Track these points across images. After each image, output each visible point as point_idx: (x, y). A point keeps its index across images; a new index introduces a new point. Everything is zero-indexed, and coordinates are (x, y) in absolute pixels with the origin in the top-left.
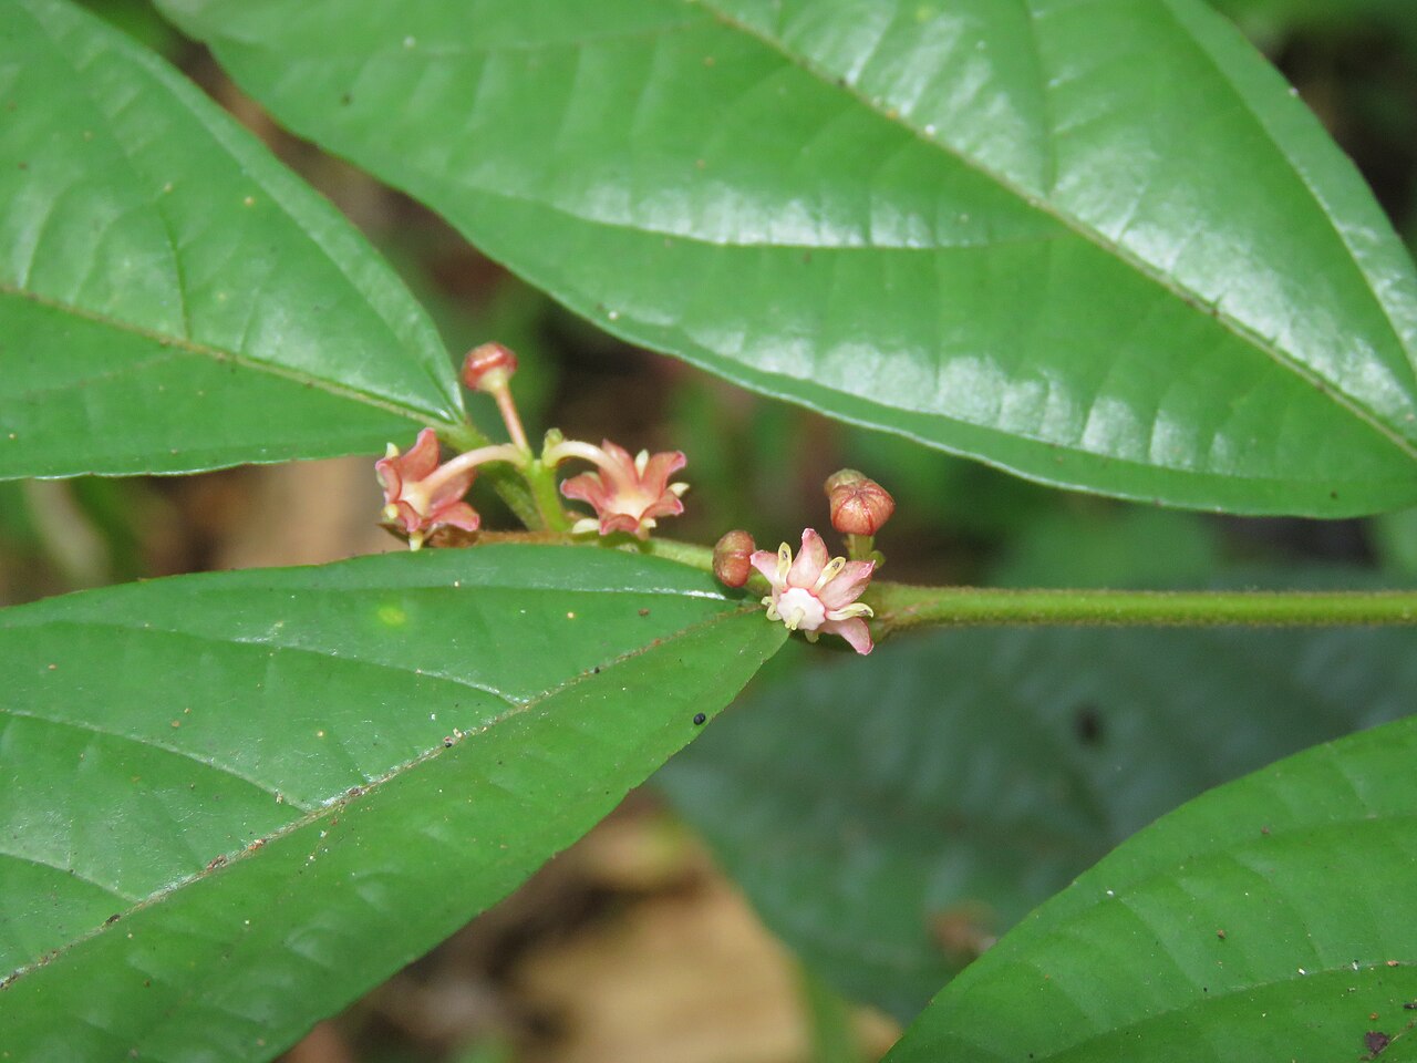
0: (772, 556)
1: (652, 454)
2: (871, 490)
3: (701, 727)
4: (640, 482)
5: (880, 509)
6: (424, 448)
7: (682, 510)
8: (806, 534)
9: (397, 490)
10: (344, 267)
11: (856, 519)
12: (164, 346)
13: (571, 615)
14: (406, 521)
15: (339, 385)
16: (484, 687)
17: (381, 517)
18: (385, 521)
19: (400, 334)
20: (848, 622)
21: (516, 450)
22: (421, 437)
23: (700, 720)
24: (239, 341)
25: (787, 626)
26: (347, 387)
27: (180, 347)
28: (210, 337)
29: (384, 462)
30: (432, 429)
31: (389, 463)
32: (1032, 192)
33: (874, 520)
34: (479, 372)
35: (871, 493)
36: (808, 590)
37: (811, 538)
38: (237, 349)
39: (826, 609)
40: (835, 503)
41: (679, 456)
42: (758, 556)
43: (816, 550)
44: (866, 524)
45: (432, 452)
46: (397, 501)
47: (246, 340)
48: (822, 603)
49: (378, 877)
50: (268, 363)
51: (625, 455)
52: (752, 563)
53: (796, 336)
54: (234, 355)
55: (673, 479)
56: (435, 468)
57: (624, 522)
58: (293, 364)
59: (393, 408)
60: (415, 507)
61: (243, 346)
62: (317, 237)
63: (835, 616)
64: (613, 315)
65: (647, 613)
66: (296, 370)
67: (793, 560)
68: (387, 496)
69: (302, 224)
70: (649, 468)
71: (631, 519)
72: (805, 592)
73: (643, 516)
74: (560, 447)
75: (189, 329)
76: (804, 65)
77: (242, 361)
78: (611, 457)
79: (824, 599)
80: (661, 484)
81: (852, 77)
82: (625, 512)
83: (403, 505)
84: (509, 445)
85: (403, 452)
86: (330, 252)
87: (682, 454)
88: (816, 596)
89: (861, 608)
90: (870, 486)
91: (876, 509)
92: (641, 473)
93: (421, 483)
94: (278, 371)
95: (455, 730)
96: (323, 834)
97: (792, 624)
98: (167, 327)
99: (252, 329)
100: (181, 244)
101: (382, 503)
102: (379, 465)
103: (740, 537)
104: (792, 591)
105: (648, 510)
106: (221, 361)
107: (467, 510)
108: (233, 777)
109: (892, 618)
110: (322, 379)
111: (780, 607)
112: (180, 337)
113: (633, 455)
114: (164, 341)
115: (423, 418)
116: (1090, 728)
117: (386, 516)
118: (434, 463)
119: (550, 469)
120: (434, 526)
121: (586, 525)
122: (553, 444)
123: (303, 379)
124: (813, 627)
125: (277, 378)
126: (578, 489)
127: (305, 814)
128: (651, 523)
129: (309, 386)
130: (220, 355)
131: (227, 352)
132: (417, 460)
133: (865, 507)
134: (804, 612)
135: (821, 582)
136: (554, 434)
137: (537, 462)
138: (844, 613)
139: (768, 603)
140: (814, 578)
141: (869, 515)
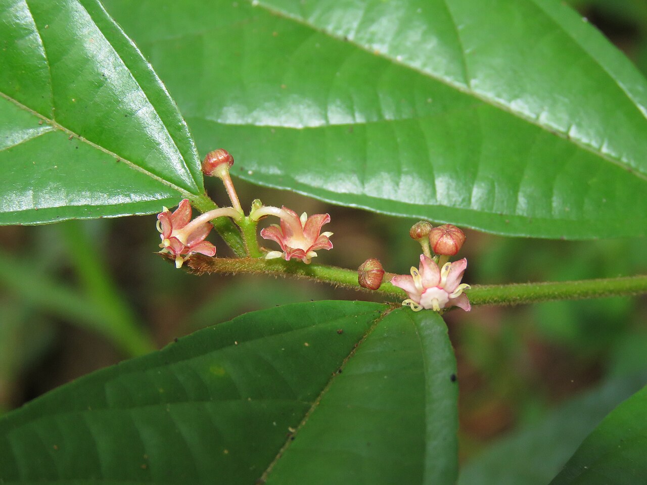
1: (310, 215)
4: (304, 230)
6: (183, 210)
7: (332, 246)
8: (422, 257)
11: (448, 247)
13: (306, 344)
15: (134, 163)
20: (459, 296)
22: (181, 203)
25: (434, 310)
26: (139, 166)
29: (162, 214)
31: (165, 214)
32: (459, 85)
33: (458, 246)
36: (437, 287)
37: (425, 259)
39: (449, 293)
40: (436, 237)
43: (430, 264)
45: (188, 212)
48: (446, 291)
50: (97, 144)
54: (79, 135)
56: (190, 221)
57: (297, 254)
60: (181, 240)
65: (342, 332)
68: (163, 236)
70: (308, 223)
71: (301, 251)
73: (309, 250)
74: (260, 210)
75: (54, 115)
76: (324, 33)
77: (82, 140)
78: (287, 214)
79: (446, 289)
80: (318, 232)
81: (351, 37)
82: (297, 247)
83: (173, 239)
84: (230, 208)
87: (329, 215)
88: (442, 289)
89: (464, 287)
90: (452, 227)
92: (303, 225)
93: (182, 229)
94: (102, 149)
97: (437, 308)
102: (159, 216)
103: (375, 263)
104: (428, 291)
105: (311, 246)
106: (72, 139)
107: (208, 245)
110: (126, 158)
115: (181, 190)
118: (189, 218)
119: (255, 222)
120: (190, 254)
121: (273, 255)
122: (257, 208)
123: (115, 157)
125: (101, 154)
126: (269, 234)
128: (314, 254)
131: (75, 132)
132: (180, 216)
133: (453, 239)
134: (438, 300)
135: (444, 279)
136: (257, 203)
137: (247, 218)
138: (457, 293)
139: (408, 304)
140: (438, 279)
141: (455, 244)
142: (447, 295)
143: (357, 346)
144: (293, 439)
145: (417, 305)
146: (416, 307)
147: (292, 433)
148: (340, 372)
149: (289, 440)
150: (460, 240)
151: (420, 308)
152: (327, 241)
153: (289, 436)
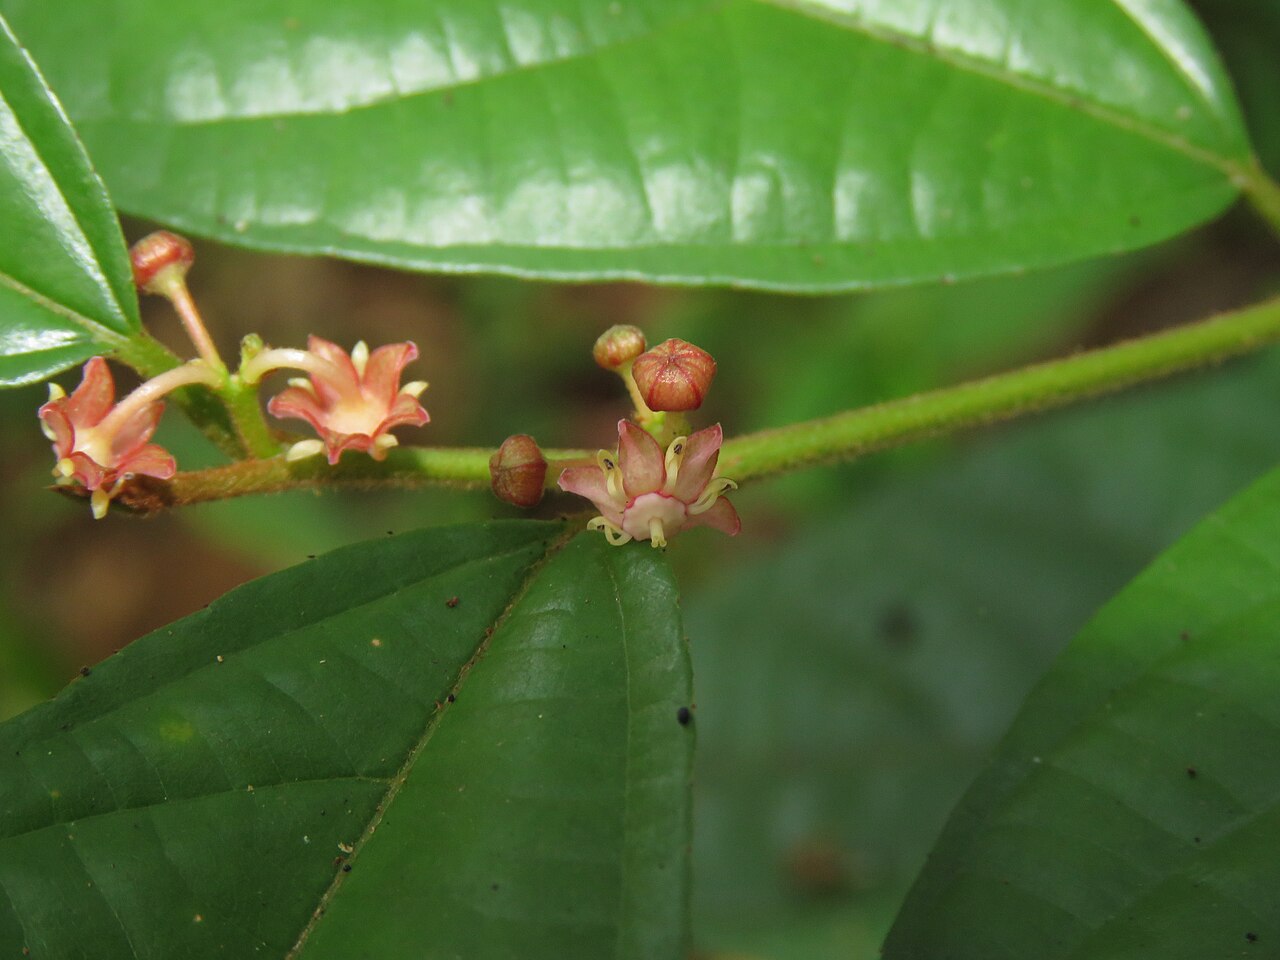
1: (372, 348)
2: (686, 352)
4: (362, 383)
6: (95, 382)
7: (428, 420)
8: (621, 427)
9: (69, 440)
11: (678, 394)
13: (376, 642)
14: (85, 479)
17: (54, 479)
18: (61, 482)
21: (207, 368)
22: (88, 368)
25: (653, 543)
29: (49, 407)
31: (54, 406)
33: (699, 389)
34: (150, 272)
35: (689, 355)
36: (658, 492)
37: (629, 430)
39: (686, 505)
41: (410, 348)
44: (693, 395)
45: (105, 383)
46: (70, 454)
48: (679, 499)
51: (337, 350)
53: (465, 193)
55: (407, 376)
56: (112, 405)
57: (357, 444)
60: (95, 459)
63: (695, 510)
67: (622, 468)
68: (58, 450)
70: (370, 366)
71: (364, 437)
72: (656, 496)
73: (378, 433)
74: (261, 359)
78: (322, 358)
80: (394, 386)
82: (353, 430)
83: (79, 457)
84: (196, 361)
87: (413, 344)
88: (669, 495)
89: (722, 484)
90: (683, 348)
91: (699, 375)
92: (361, 372)
93: (97, 427)
97: (657, 538)
101: (53, 460)
102: (42, 411)
103: (521, 441)
104: (639, 502)
105: (382, 422)
107: (157, 453)
113: (348, 349)
117: (61, 475)
118: (109, 399)
119: (252, 386)
120: (121, 481)
121: (305, 449)
122: (253, 355)
126: (289, 406)
128: (391, 441)
132: (89, 398)
133: (687, 376)
134: (662, 521)
135: (672, 472)
136: (252, 341)
137: (234, 379)
138: (705, 501)
139: (599, 527)
140: (660, 476)
141: (694, 386)
142: (682, 508)
143: (490, 632)
144: (348, 869)
145: (619, 532)
146: (616, 536)
147: (347, 855)
148: (452, 699)
149: (341, 872)
150: (703, 374)
151: (624, 539)
152: (414, 408)
153: (339, 862)
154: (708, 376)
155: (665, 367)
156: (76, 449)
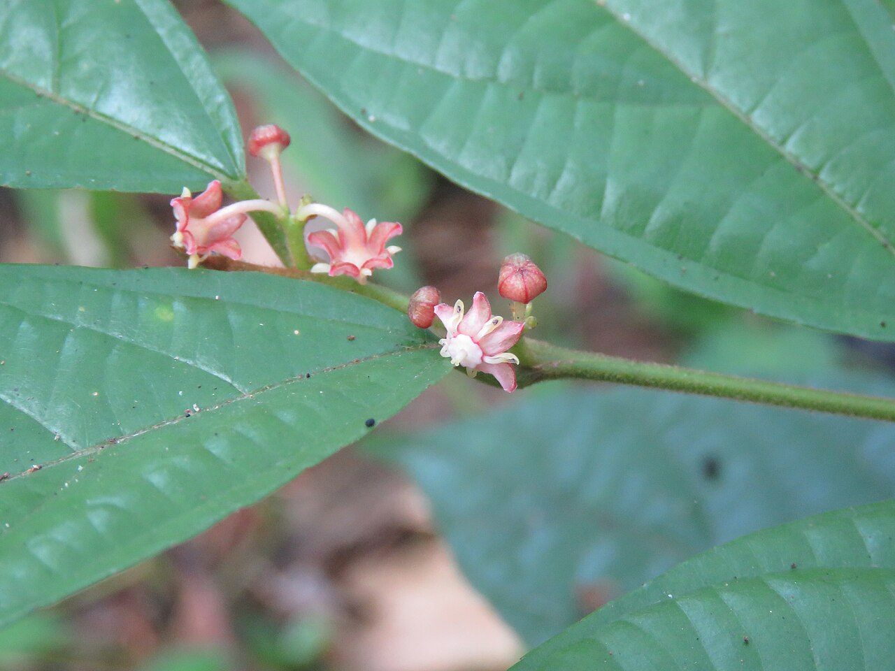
0: (450, 308)
1: (378, 222)
2: (531, 269)
3: (370, 429)
4: (367, 241)
5: (535, 284)
6: (210, 195)
7: (393, 266)
8: (477, 295)
9: (185, 223)
10: (177, 56)
11: (515, 290)
12: (40, 96)
13: (296, 332)
14: (187, 246)
15: (158, 140)
16: (222, 376)
17: (170, 242)
19: (209, 110)
20: (500, 365)
21: (279, 205)
22: (211, 185)
23: (370, 423)
24: (93, 98)
25: (452, 362)
26: (164, 143)
27: (51, 99)
28: (73, 94)
29: (179, 200)
30: (218, 182)
33: (529, 292)
34: (261, 144)
35: (531, 271)
37: (481, 299)
38: (90, 106)
39: (484, 354)
40: (503, 274)
41: (398, 226)
42: (440, 307)
43: (484, 308)
44: (523, 294)
45: (217, 197)
46: (183, 230)
47: (98, 99)
48: (482, 349)
49: (106, 506)
50: (111, 118)
51: (359, 220)
52: (435, 312)
54: (88, 110)
56: (217, 209)
57: (349, 269)
58: (128, 121)
59: (194, 163)
61: (96, 103)
62: (161, 32)
63: (488, 360)
64: (372, 118)
65: (353, 339)
66: (129, 126)
67: (464, 314)
68: (178, 225)
69: (153, 21)
71: (354, 267)
72: (470, 339)
73: (363, 267)
74: (310, 207)
75: (58, 86)
77: (93, 115)
78: (348, 220)
79: (483, 346)
80: (382, 245)
82: (351, 262)
83: (187, 234)
84: (274, 201)
85: (194, 195)
86: (169, 44)
87: (401, 225)
88: (478, 343)
89: (511, 356)
90: (531, 266)
91: (533, 284)
92: (369, 235)
93: (202, 220)
94: (116, 125)
95: (195, 405)
96: (80, 468)
97: (456, 361)
98: (44, 83)
99: (104, 91)
100: (64, 25)
101: (174, 230)
102: (175, 201)
103: (431, 291)
104: (460, 337)
105: (367, 262)
106: (77, 112)
107: (234, 245)
108: (27, 416)
109: (541, 368)
110: (147, 135)
111: (450, 347)
112: (50, 91)
113: (366, 220)
114: (39, 92)
115: (215, 173)
116: (712, 469)
117: (174, 241)
119: (300, 222)
121: (321, 268)
122: (305, 204)
123: (134, 134)
124: (472, 366)
125: (114, 129)
127: (75, 452)
128: (369, 273)
129: (137, 138)
130: (77, 108)
131: (83, 107)
133: (524, 282)
134: (467, 353)
135: (483, 331)
137: (292, 216)
138: (496, 358)
140: (478, 330)
141: (526, 288)
142: (480, 353)
143: (356, 361)
147: (194, 411)
148: (308, 376)
149: (184, 416)
152: (389, 258)
153: (188, 412)
154: (538, 286)
155: (515, 272)
156: (187, 228)
